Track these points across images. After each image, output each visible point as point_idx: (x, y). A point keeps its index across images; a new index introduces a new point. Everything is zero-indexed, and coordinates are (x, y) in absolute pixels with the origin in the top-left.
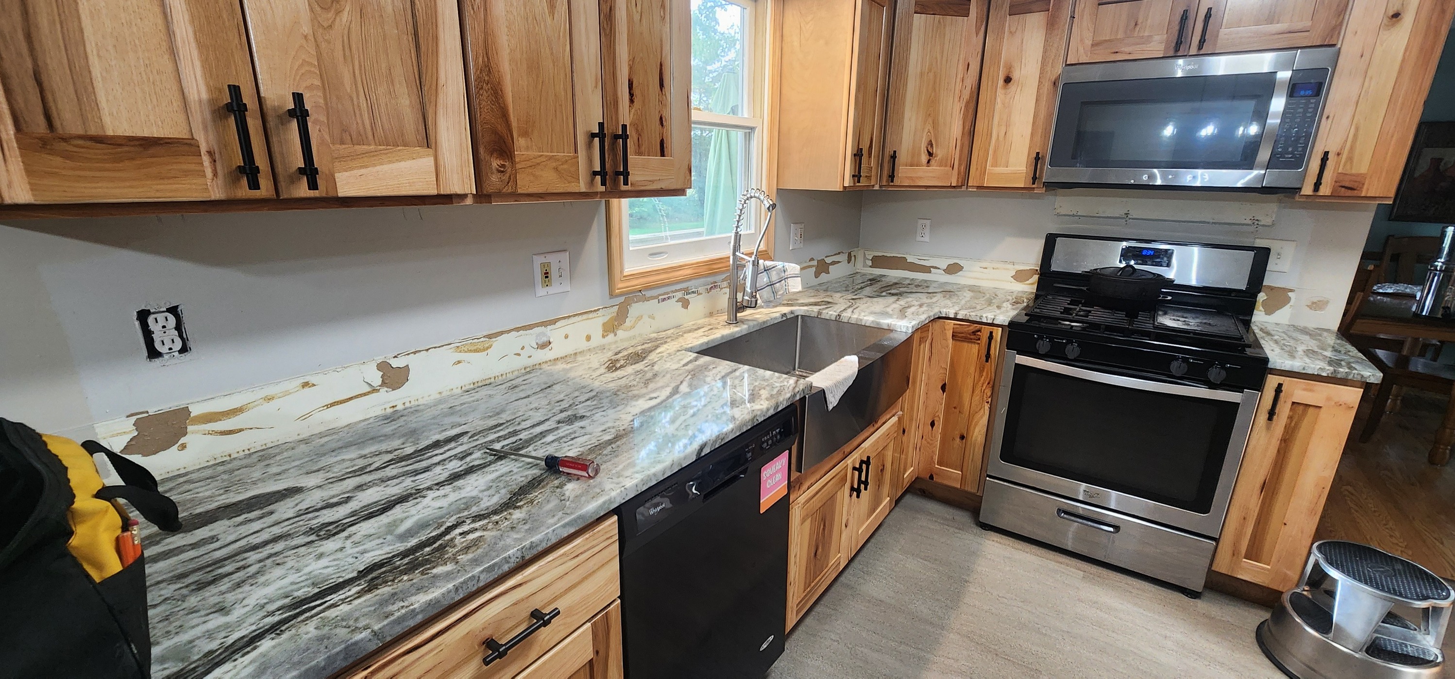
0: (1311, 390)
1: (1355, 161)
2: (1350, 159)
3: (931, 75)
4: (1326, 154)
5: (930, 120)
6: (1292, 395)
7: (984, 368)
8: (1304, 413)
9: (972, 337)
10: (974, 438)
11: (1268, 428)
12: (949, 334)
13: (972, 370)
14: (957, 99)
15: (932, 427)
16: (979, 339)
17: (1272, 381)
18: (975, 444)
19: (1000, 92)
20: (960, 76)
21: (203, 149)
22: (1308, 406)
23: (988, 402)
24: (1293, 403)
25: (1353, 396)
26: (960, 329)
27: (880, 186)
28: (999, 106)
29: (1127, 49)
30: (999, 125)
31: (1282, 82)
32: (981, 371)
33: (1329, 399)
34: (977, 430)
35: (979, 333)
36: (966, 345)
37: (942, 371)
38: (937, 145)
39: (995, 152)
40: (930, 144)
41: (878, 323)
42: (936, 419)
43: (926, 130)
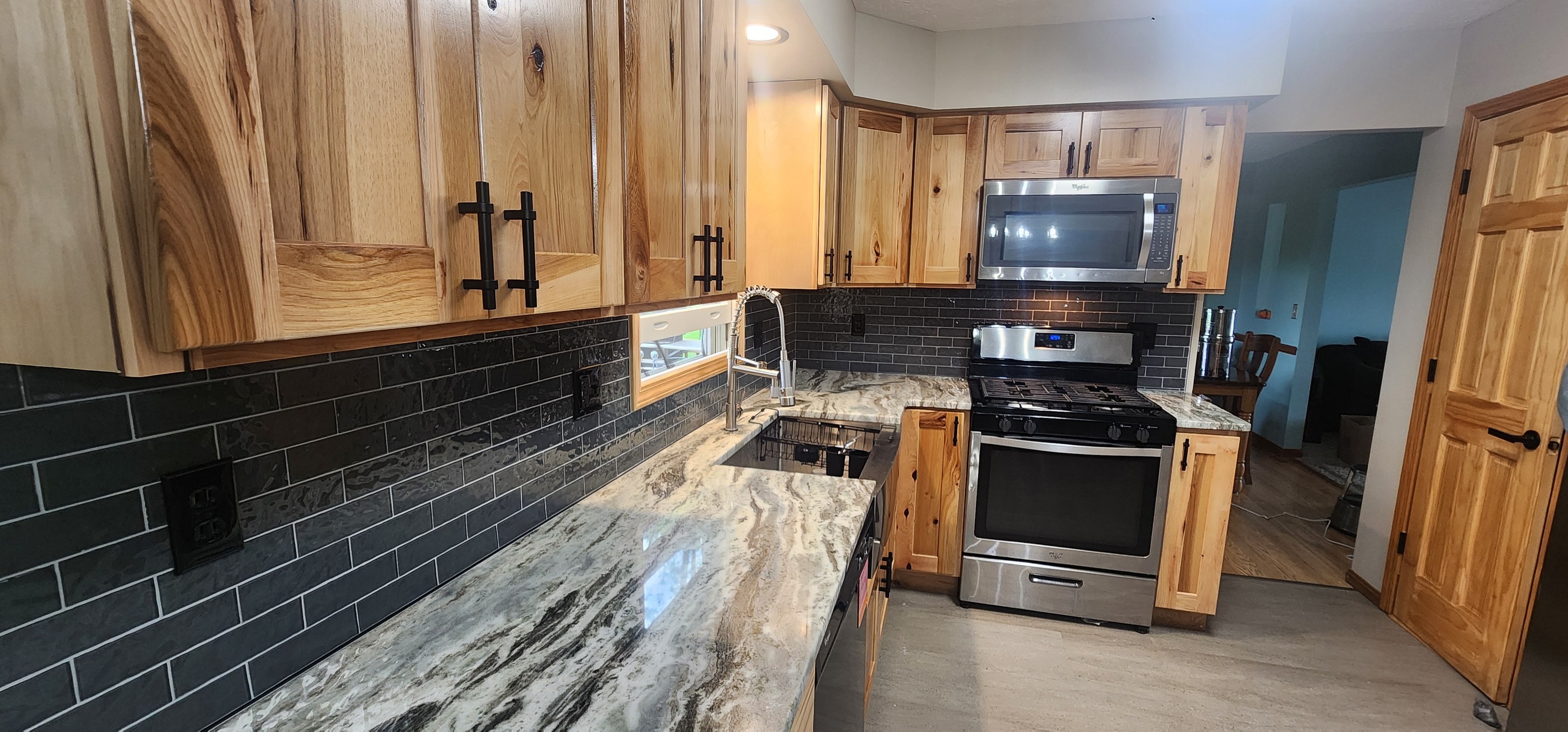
0: (1207, 442)
1: (1198, 263)
2: (1195, 261)
3: (875, 182)
4: (1181, 257)
5: (876, 223)
6: (1195, 448)
7: (951, 452)
8: (1204, 460)
9: (938, 423)
10: (946, 521)
11: (1182, 476)
12: (917, 423)
13: (940, 455)
14: (896, 205)
15: (906, 516)
16: (945, 425)
17: (1180, 438)
18: (948, 527)
19: (931, 200)
20: (897, 185)
21: (437, 260)
22: (1206, 455)
23: (957, 484)
24: (1196, 454)
25: (1234, 443)
26: (925, 417)
27: (837, 285)
28: (930, 212)
29: (1032, 170)
30: (932, 229)
31: (1149, 202)
32: (949, 454)
33: (1219, 447)
34: (949, 513)
35: (944, 419)
36: (932, 431)
37: (912, 459)
38: (882, 246)
39: (930, 253)
40: (877, 244)
41: (866, 418)
42: (910, 507)
43: (873, 233)
